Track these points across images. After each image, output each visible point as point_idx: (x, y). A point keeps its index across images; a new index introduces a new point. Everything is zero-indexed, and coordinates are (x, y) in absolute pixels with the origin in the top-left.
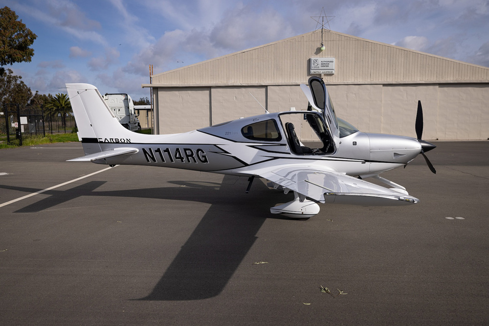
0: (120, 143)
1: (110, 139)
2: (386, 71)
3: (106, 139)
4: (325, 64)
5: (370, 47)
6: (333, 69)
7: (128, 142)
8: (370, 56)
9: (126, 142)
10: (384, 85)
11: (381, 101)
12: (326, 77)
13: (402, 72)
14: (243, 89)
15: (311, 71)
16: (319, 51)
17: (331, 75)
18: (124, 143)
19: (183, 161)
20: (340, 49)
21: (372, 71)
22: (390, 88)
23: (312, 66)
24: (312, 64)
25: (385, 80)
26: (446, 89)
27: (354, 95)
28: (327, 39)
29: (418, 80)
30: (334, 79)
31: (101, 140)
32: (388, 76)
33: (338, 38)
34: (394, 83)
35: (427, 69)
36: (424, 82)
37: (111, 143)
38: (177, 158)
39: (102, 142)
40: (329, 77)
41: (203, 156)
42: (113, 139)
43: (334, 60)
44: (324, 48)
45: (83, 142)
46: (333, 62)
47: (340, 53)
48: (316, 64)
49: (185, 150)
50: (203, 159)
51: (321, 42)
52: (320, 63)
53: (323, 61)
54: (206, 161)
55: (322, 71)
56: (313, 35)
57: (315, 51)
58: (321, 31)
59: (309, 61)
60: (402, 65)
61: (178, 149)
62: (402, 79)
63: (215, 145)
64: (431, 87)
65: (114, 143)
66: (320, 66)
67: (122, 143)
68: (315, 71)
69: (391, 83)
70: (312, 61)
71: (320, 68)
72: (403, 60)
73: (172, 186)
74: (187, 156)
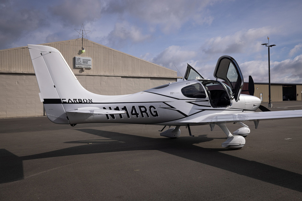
0: (83, 103)
1: (74, 99)
2: (122, 68)
3: (69, 99)
4: (85, 62)
5: (112, 53)
6: (90, 65)
7: (90, 102)
8: (113, 59)
9: (88, 102)
10: (122, 77)
11: (121, 87)
12: (86, 70)
13: (131, 70)
14: (24, 76)
15: (76, 65)
16: (80, 52)
17: (89, 69)
18: (87, 103)
19: (137, 117)
20: (94, 53)
21: (114, 68)
22: (125, 79)
23: (77, 62)
24: (77, 61)
25: (122, 74)
26: (154, 81)
27: (105, 83)
28: (86, 45)
29: (140, 75)
30: (91, 72)
31: (64, 101)
32: (124, 72)
33: (93, 45)
34: (127, 76)
35: (144, 69)
36: (143, 76)
37: (75, 103)
38: (132, 114)
39: (65, 103)
40: (88, 70)
41: (155, 112)
42: (76, 100)
43: (91, 59)
44: (84, 51)
45: (44, 103)
46: (90, 60)
47: (94, 55)
48: (79, 61)
49: (140, 107)
50: (154, 114)
51: (82, 47)
52: (82, 61)
53: (84, 59)
54: (157, 115)
55: (83, 66)
56: (76, 41)
57: (78, 52)
58: (82, 39)
59: (74, 59)
60: (131, 65)
61: (133, 107)
62: (131, 74)
63: (164, 102)
64: (147, 79)
65: (77, 103)
66: (82, 62)
67: (85, 103)
68: (78, 66)
69: (126, 76)
70: (77, 59)
71: (82, 64)
72: (131, 62)
73: (82, 145)
74: (142, 112)
